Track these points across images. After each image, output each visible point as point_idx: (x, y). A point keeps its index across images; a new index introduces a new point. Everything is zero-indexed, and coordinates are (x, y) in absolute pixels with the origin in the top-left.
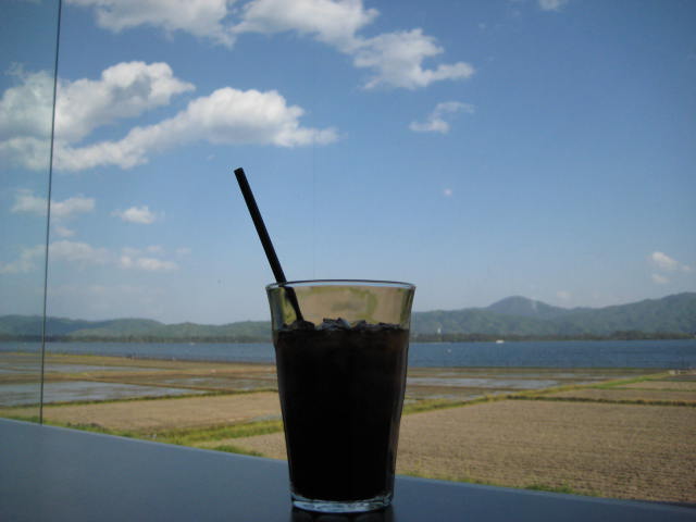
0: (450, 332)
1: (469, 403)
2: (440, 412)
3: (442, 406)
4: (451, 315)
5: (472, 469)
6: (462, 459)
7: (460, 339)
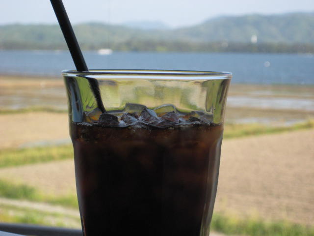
0: (268, 40)
1: (289, 129)
2: (253, 140)
3: (256, 132)
4: (271, 19)
5: (289, 209)
6: (278, 197)
7: (280, 50)
